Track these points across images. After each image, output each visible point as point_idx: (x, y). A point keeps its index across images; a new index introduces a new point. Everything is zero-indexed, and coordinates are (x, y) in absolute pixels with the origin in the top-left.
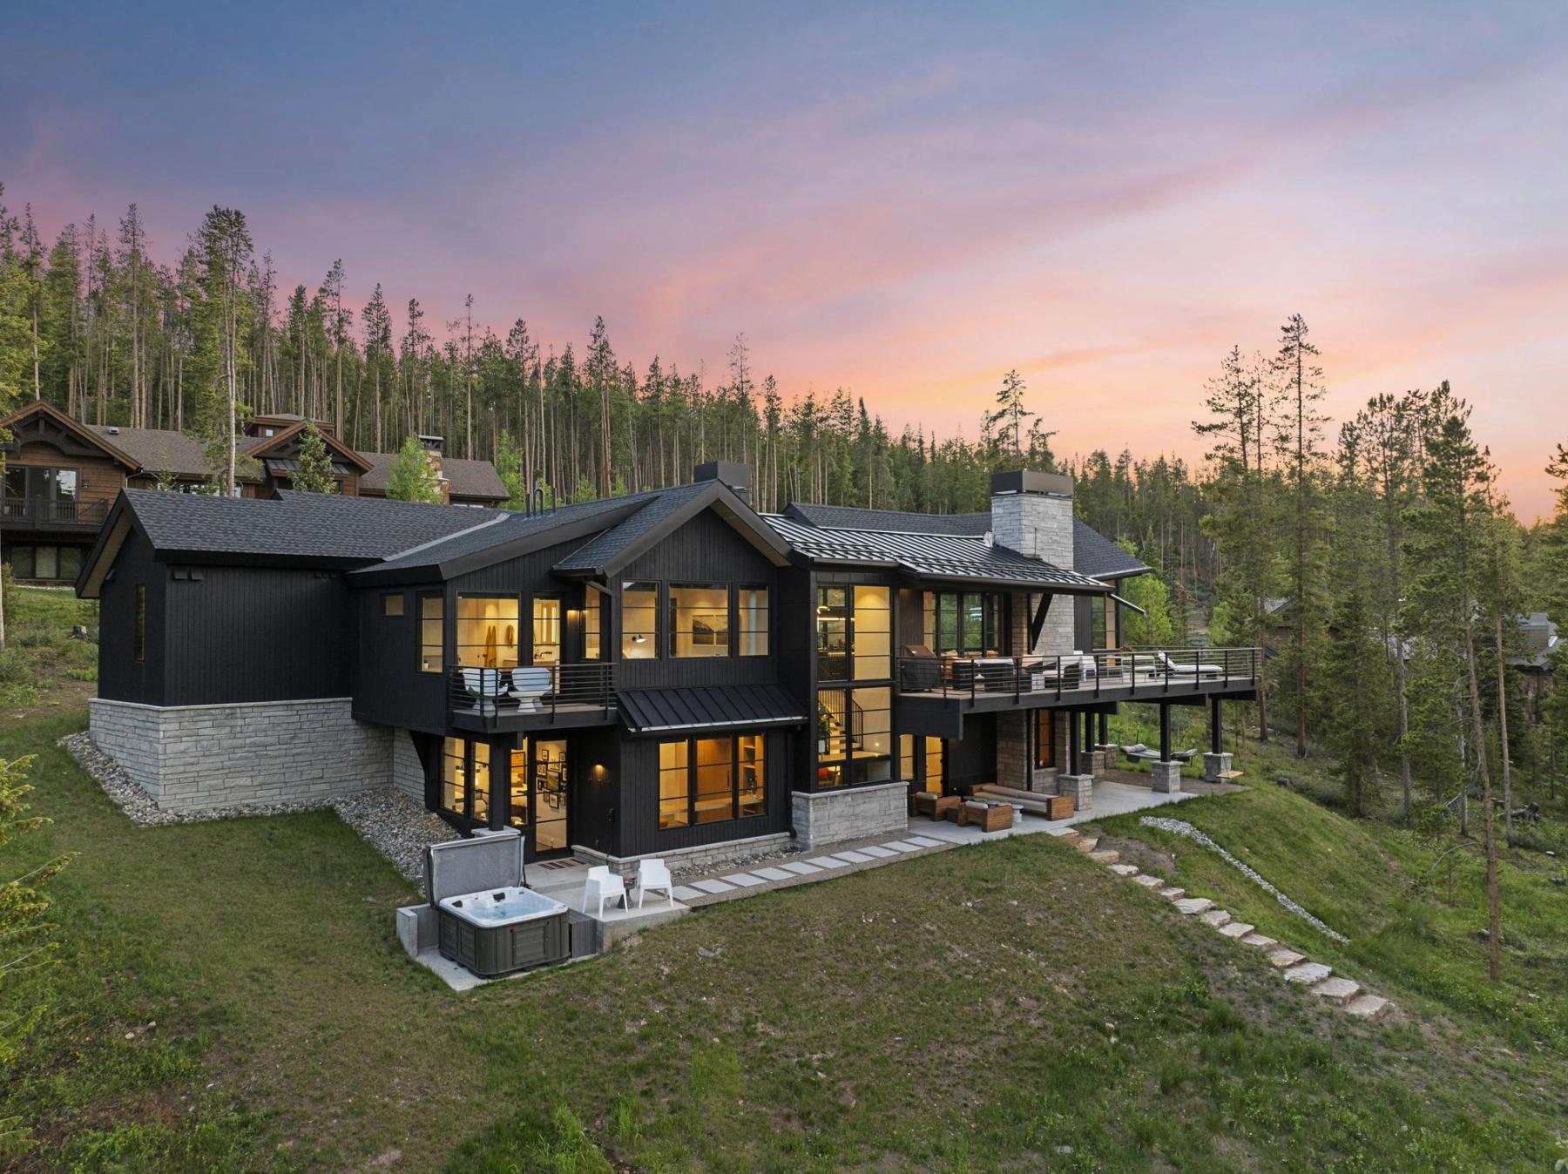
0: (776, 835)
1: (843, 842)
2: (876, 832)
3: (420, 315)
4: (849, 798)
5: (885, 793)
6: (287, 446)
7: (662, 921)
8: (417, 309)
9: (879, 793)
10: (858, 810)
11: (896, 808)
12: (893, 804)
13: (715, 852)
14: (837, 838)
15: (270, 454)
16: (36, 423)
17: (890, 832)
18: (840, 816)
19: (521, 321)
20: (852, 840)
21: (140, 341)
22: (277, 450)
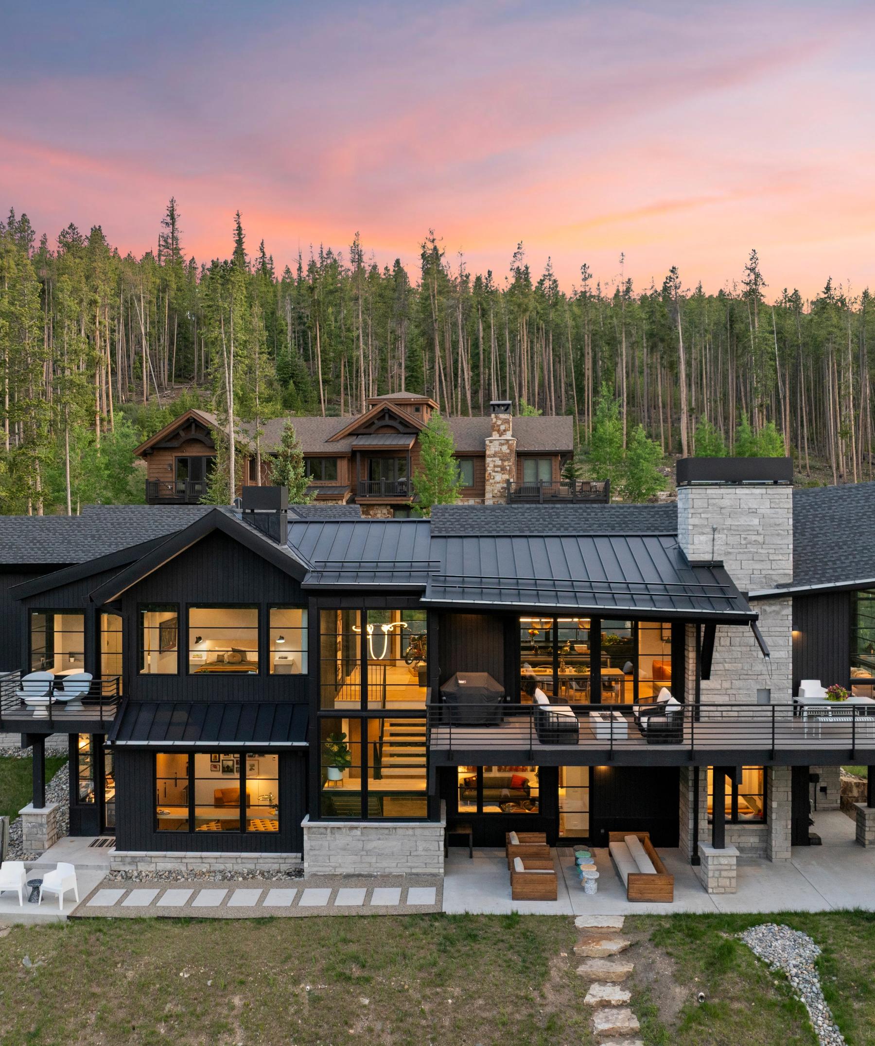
0: (284, 855)
1: (348, 876)
2: (396, 871)
3: (590, 276)
4: (358, 832)
5: (410, 832)
6: (373, 423)
7: (39, 922)
8: (589, 271)
9: (399, 831)
10: (370, 846)
11: (426, 850)
12: (421, 845)
13: (214, 861)
14: (339, 871)
15: (362, 431)
16: (190, 426)
17: (417, 874)
18: (345, 849)
19: (674, 268)
20: (359, 875)
21: (366, 335)
22: (366, 427)
